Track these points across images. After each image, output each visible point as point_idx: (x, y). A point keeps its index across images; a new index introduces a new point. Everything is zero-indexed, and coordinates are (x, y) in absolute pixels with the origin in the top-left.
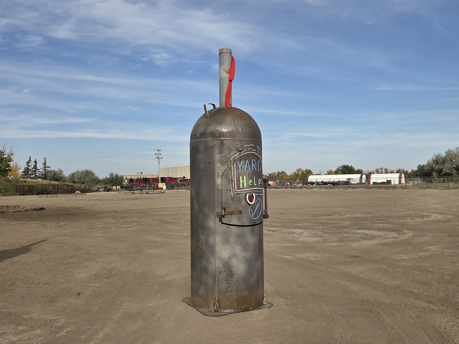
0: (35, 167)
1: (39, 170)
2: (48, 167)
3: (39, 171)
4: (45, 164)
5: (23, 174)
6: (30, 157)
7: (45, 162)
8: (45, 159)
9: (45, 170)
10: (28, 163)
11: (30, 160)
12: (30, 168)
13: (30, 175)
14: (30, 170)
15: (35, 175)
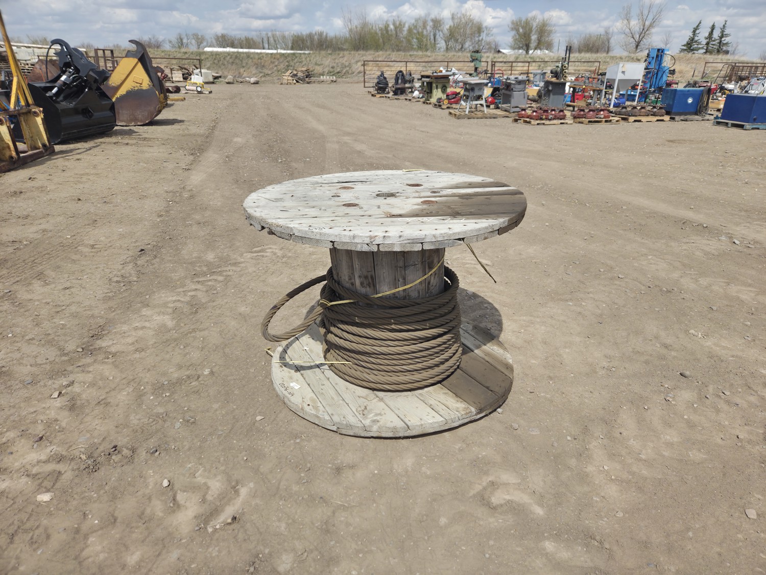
0: (710, 36)
1: (714, 41)
2: (727, 36)
3: (714, 43)
4: (723, 32)
5: (685, 48)
6: (701, 20)
7: (724, 26)
8: (726, 21)
9: (720, 42)
10: (695, 29)
11: (698, 26)
12: (696, 38)
13: (693, 50)
14: (696, 42)
15: (707, 49)
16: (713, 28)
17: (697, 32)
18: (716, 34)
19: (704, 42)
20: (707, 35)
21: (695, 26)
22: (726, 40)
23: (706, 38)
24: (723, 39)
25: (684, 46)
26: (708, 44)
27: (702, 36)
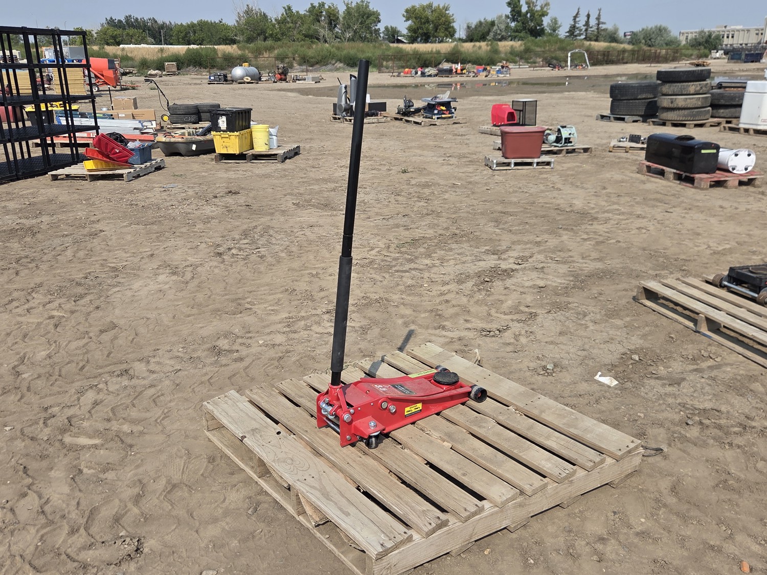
0: (587, 24)
1: (591, 27)
2: (603, 23)
3: (592, 29)
4: (598, 19)
5: (567, 34)
6: (579, 9)
7: (599, 15)
8: (600, 10)
9: (598, 29)
10: (575, 17)
11: (578, 14)
12: (577, 25)
13: (576, 36)
14: (577, 28)
15: (586, 35)
16: (588, 16)
17: (577, 19)
18: (593, 22)
19: (584, 28)
20: (584, 23)
21: (575, 15)
22: (603, 26)
23: (584, 26)
24: (600, 26)
25: (568, 32)
26: (586, 30)
27: (581, 24)
